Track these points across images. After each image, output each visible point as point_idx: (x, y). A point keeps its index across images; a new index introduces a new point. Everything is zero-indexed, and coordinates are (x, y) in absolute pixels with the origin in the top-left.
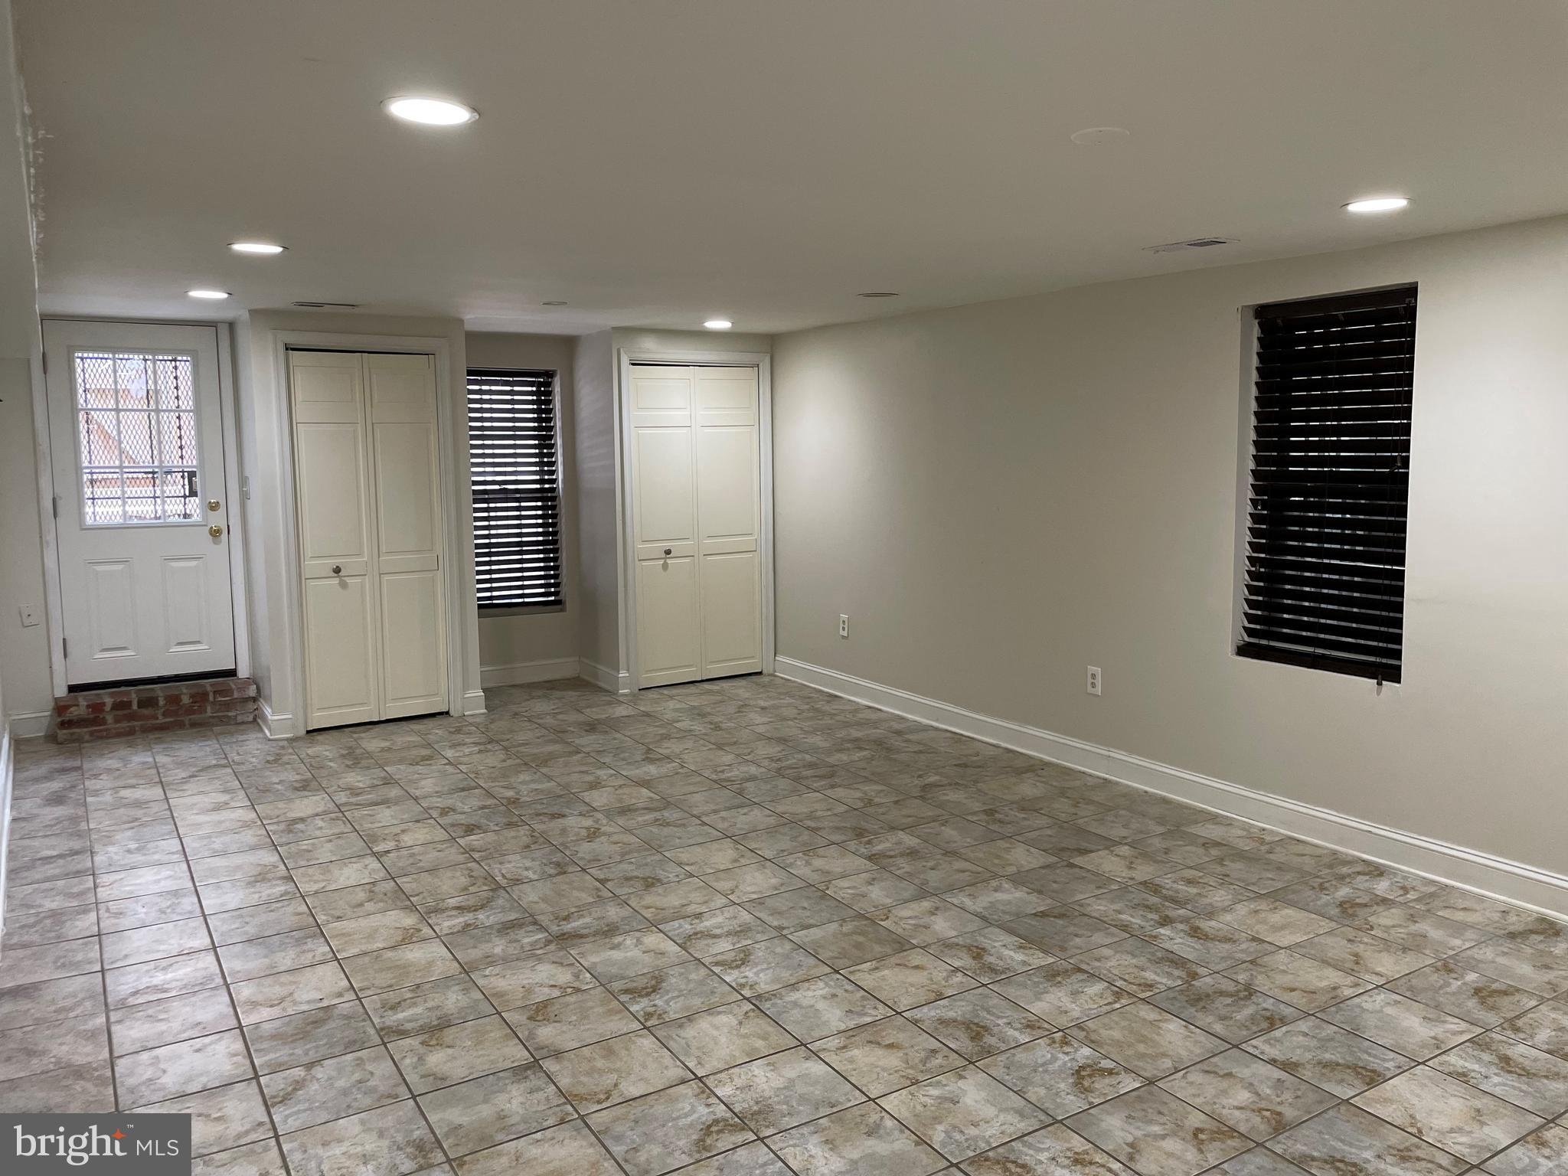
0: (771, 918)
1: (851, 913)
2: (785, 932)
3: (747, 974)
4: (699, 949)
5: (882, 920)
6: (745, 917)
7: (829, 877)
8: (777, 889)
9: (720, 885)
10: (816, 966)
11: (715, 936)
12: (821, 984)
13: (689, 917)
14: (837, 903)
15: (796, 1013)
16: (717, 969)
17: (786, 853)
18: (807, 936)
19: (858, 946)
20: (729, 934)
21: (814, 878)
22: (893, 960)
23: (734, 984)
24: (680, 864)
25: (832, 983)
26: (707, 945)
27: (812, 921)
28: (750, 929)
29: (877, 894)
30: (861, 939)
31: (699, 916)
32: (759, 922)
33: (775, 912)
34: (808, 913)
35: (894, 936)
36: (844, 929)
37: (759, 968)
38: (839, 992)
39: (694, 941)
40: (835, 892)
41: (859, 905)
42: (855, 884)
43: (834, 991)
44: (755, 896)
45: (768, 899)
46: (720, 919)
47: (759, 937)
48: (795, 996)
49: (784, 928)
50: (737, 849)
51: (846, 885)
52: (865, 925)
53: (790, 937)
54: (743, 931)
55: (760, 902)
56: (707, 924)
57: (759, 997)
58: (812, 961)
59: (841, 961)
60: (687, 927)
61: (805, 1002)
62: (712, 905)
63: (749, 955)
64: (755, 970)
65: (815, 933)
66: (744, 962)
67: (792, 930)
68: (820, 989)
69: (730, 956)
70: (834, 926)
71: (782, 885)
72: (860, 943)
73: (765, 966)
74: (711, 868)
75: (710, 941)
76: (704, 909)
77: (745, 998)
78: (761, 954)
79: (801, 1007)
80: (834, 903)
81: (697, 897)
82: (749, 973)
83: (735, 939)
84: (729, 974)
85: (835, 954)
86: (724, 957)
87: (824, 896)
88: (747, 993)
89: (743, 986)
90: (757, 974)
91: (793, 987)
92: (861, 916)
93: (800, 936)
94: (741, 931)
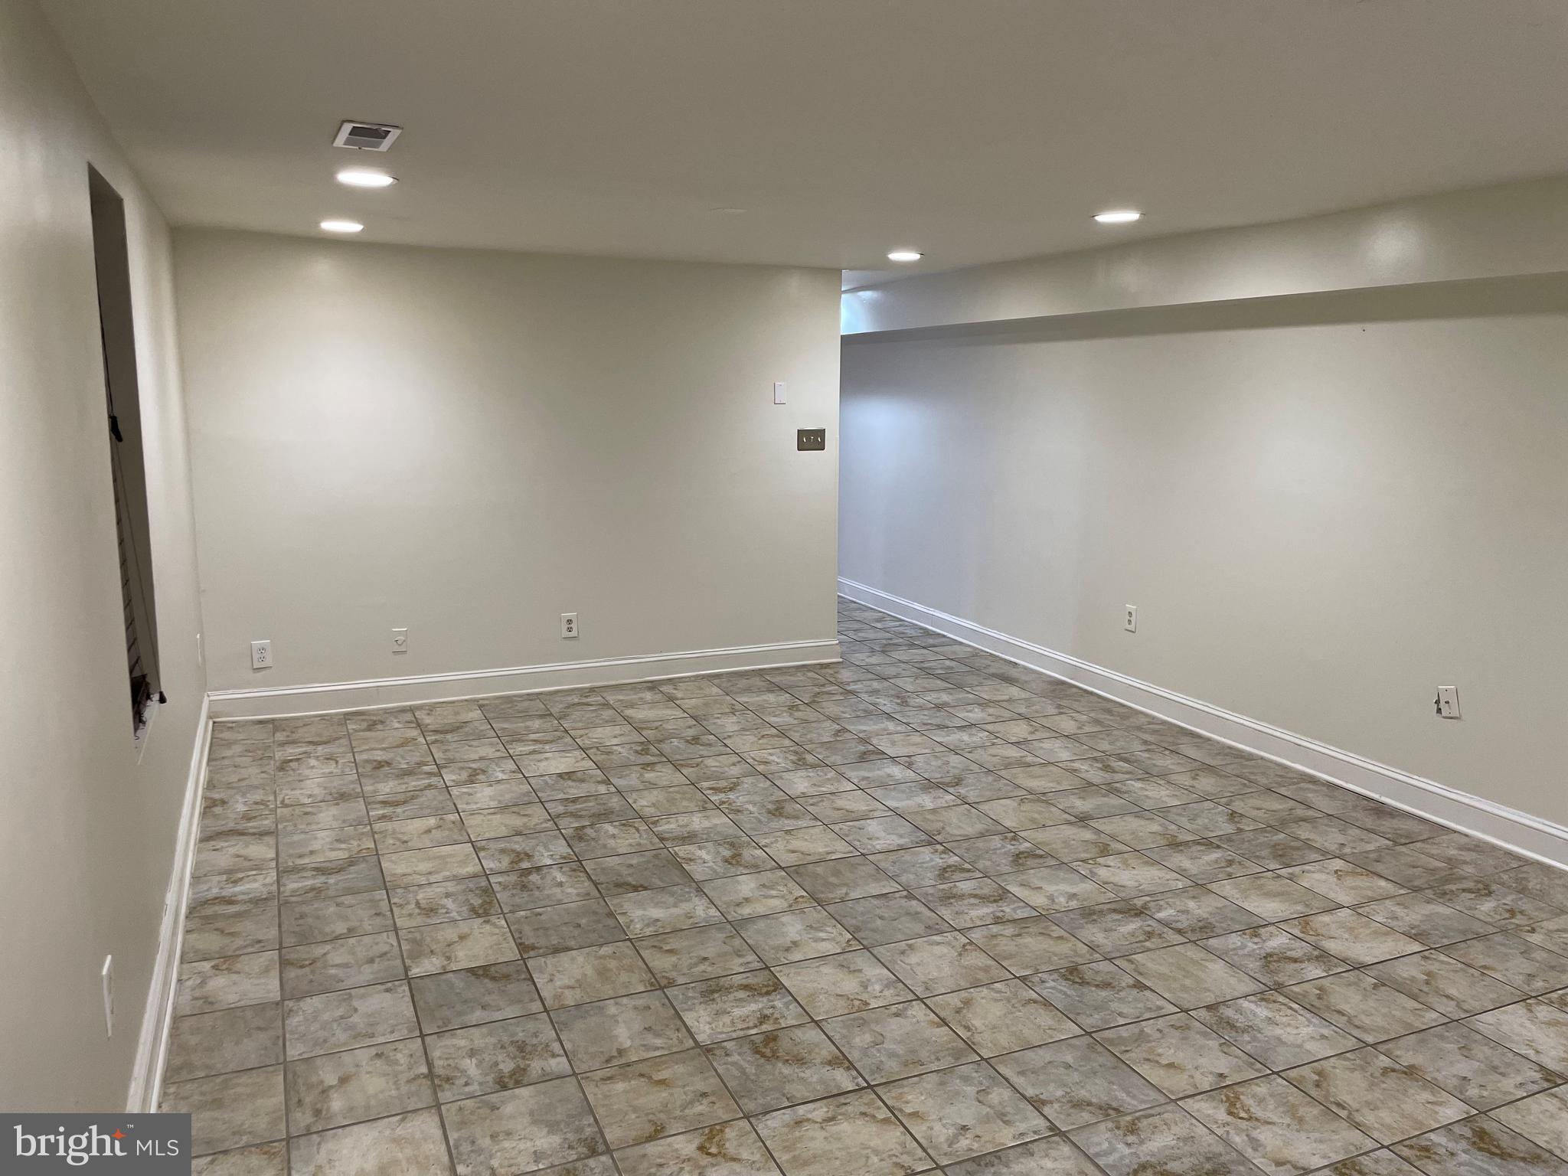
0: (919, 910)
1: (831, 908)
2: (905, 893)
3: (941, 861)
4: (987, 888)
5: (803, 897)
6: (946, 913)
7: (841, 960)
8: (910, 946)
9: (981, 960)
10: (879, 861)
11: (975, 896)
12: (878, 847)
13: (1009, 921)
14: (844, 921)
15: (901, 831)
16: (967, 866)
17: (893, 1009)
18: (884, 886)
19: (837, 873)
20: (962, 897)
21: (861, 961)
22: (810, 859)
23: (951, 854)
24: (1047, 1004)
25: (869, 847)
26: (982, 889)
27: (875, 902)
28: (941, 899)
29: (793, 928)
30: (833, 880)
31: (998, 921)
32: (931, 906)
33: (915, 916)
34: (878, 911)
35: (798, 880)
36: (844, 890)
37: (930, 864)
38: (866, 841)
39: (996, 894)
40: (841, 934)
41: (820, 916)
42: (814, 944)
43: (870, 842)
44: (937, 938)
45: (922, 933)
46: (975, 913)
47: (931, 891)
48: (902, 841)
49: (906, 897)
50: (967, 1028)
51: (824, 944)
52: (822, 892)
53: (901, 889)
54: (948, 898)
55: (932, 930)
56: (986, 910)
57: (930, 844)
58: (883, 865)
59: (857, 861)
60: (1008, 910)
61: (894, 837)
62: (984, 931)
63: (939, 875)
64: (934, 863)
65: (875, 889)
66: (944, 870)
67: (897, 895)
68: (879, 845)
69: (957, 876)
70: (853, 895)
71: (903, 953)
72: (833, 875)
73: (925, 865)
74: (999, 992)
75: (977, 892)
76: (995, 929)
77: (941, 844)
78: (929, 875)
79: (897, 834)
80: (846, 921)
81: (1006, 946)
82: (938, 861)
83: (954, 891)
84: (956, 862)
85: (861, 868)
86: (963, 875)
87: (854, 932)
88: (938, 847)
89: (943, 852)
90: (932, 860)
91: (902, 848)
92: (820, 903)
93: (888, 887)
94: (949, 898)
